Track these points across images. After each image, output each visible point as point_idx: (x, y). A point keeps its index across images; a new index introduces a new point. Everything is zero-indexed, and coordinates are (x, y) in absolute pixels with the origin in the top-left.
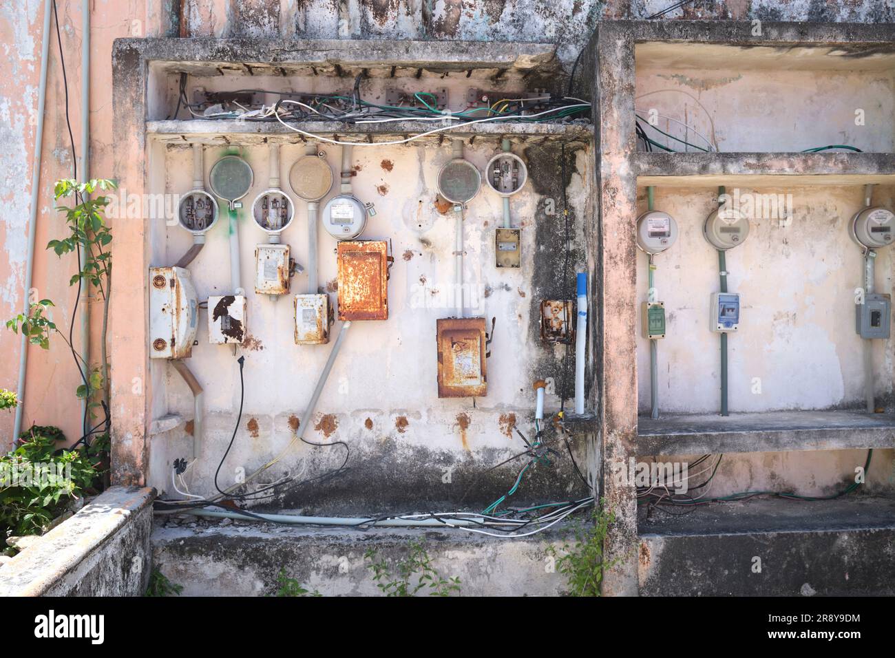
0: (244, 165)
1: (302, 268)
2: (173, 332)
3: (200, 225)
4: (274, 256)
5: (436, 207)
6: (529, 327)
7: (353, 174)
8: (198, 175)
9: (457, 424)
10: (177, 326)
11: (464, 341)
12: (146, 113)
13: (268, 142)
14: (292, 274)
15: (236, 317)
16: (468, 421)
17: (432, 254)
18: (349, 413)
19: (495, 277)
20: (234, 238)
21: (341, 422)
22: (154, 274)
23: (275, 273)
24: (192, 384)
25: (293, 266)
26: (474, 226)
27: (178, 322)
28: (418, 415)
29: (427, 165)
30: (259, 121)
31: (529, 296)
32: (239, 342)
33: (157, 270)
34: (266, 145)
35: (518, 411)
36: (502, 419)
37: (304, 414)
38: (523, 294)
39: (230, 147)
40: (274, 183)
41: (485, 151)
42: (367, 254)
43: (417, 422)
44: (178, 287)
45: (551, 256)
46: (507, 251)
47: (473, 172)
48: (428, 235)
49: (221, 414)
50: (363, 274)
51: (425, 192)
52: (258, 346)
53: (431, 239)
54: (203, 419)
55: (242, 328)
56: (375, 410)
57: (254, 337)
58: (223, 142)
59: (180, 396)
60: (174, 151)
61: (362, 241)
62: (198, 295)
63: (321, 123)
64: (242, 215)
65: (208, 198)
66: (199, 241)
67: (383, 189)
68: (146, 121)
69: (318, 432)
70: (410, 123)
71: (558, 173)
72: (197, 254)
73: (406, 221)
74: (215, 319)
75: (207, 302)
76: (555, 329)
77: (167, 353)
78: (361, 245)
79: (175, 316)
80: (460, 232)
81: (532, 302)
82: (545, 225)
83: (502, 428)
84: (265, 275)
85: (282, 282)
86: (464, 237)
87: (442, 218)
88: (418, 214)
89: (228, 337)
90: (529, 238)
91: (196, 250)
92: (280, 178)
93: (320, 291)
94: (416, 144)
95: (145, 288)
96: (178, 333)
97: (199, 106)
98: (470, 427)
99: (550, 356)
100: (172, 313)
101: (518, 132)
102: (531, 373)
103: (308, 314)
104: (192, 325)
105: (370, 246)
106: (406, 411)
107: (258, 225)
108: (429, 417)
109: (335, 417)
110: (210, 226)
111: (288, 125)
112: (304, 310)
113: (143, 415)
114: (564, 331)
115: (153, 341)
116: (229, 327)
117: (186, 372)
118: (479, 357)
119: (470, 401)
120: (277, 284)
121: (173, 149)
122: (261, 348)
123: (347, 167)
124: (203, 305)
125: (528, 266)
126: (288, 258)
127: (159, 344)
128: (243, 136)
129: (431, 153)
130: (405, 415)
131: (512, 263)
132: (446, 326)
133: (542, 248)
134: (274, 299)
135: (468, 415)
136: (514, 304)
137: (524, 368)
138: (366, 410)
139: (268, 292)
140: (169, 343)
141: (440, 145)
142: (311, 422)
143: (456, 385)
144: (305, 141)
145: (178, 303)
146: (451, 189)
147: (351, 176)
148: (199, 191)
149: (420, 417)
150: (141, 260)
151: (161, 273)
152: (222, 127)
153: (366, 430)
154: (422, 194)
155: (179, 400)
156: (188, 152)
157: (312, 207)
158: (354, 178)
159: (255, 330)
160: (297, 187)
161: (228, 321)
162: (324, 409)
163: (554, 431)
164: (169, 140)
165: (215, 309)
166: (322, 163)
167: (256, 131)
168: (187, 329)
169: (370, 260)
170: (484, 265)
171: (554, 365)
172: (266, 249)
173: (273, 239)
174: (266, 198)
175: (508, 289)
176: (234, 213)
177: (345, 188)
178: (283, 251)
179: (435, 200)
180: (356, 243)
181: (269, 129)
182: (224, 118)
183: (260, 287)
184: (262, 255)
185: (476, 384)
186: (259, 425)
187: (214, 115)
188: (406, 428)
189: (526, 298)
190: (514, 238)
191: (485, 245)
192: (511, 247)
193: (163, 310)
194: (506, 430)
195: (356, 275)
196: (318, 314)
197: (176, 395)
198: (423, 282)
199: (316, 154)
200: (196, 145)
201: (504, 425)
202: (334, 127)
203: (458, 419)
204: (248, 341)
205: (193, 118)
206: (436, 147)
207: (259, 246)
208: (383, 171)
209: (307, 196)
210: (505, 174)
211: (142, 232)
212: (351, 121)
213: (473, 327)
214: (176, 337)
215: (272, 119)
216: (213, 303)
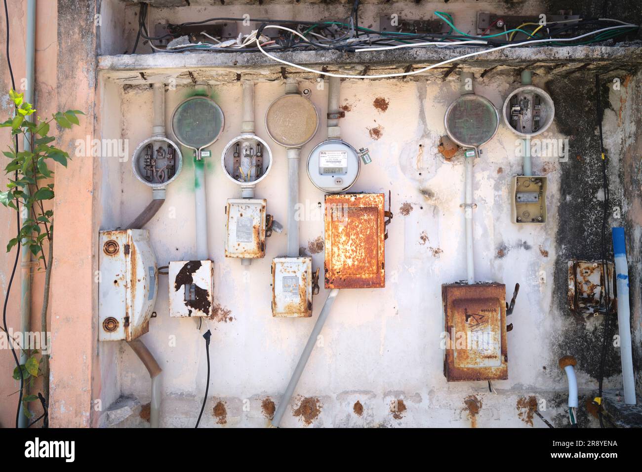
0: (212, 107)
1: (280, 227)
2: (127, 309)
3: (161, 177)
4: (248, 213)
5: (439, 151)
6: (554, 293)
7: (342, 115)
8: (159, 120)
9: (465, 409)
10: (132, 301)
11: (481, 313)
12: (98, 46)
13: (242, 79)
14: (269, 233)
15: (202, 285)
16: (479, 405)
17: (435, 207)
18: (334, 396)
19: (511, 233)
20: (200, 192)
21: (325, 406)
22: (105, 239)
23: (250, 234)
24: (149, 365)
25: (271, 224)
26: (486, 174)
27: (133, 297)
28: (418, 398)
29: (428, 103)
30: (236, 51)
31: (553, 256)
32: (205, 314)
33: (109, 233)
34: (239, 83)
35: (540, 393)
36: (520, 403)
37: (282, 397)
38: (545, 254)
39: (196, 87)
40: (248, 127)
41: (499, 86)
42: (361, 209)
43: (417, 405)
44: (134, 253)
45: (578, 208)
46: (527, 203)
47: (488, 110)
48: (429, 185)
49: (182, 397)
50: (357, 234)
51: (426, 134)
52: (227, 317)
53: (434, 189)
54: (162, 402)
55: (210, 299)
56: (366, 392)
57: (222, 307)
58: (189, 80)
59: (134, 376)
60: (132, 93)
61: (354, 193)
62: (157, 258)
63: (313, 52)
64: (209, 165)
65: (170, 146)
66: (159, 196)
67: (376, 132)
68: (97, 55)
69: (298, 418)
70: (424, 50)
71: (587, 109)
72: (156, 211)
73: (403, 169)
74: (178, 288)
75: (167, 267)
76: (585, 295)
77: (119, 334)
78: (353, 199)
79: (129, 290)
80: (469, 181)
81: (557, 263)
82: (572, 170)
83: (520, 414)
84: (238, 236)
85: (258, 243)
86: (475, 186)
87: (447, 165)
88: (419, 161)
89: (193, 309)
90: (553, 187)
91: (155, 206)
92: (254, 121)
93: (302, 253)
94: (416, 79)
95: (94, 256)
96: (133, 310)
97: (161, 41)
98: (481, 412)
99: (579, 327)
100: (126, 286)
101: (562, 57)
102: (556, 347)
103: (289, 282)
104: (150, 297)
105: (364, 200)
106: (403, 393)
107: (229, 177)
108: (430, 400)
109: (318, 401)
110: (173, 179)
111: (271, 56)
112: (284, 278)
113: (88, 414)
114: (597, 296)
115: (102, 320)
116: (193, 297)
117: (142, 351)
118: (499, 332)
119: (485, 384)
120: (252, 246)
121: (130, 90)
122: (231, 319)
123: (335, 107)
124: (163, 270)
125: (551, 220)
126: (264, 215)
127: (110, 324)
128: (214, 72)
129: (433, 90)
130: (402, 397)
131: (532, 216)
132: (457, 294)
133: (568, 198)
134: (246, 263)
135: (479, 398)
136: (534, 267)
137: (547, 341)
138: (355, 392)
139: (241, 256)
140: (121, 322)
141: (444, 79)
142: (289, 406)
143: (470, 366)
144: (285, 78)
145: (134, 273)
146: (462, 130)
147: (340, 117)
148: (160, 138)
149: (420, 401)
150: (89, 223)
151: (113, 238)
152: (191, 61)
153: (355, 416)
154: (423, 136)
155: (133, 380)
156: (147, 94)
157: (293, 154)
158: (342, 119)
159: (222, 299)
160: (277, 131)
161: (193, 290)
162: (305, 391)
163: (586, 418)
164: (126, 79)
165: (178, 276)
166: (306, 102)
167: (231, 64)
168: (144, 304)
169: (366, 217)
170: (498, 219)
171: (584, 338)
172: (238, 205)
173: (246, 193)
174: (238, 145)
175: (527, 247)
176: (200, 163)
177: (333, 132)
178: (260, 207)
179: (439, 143)
180: (347, 197)
181: (248, 61)
182: (192, 50)
183: (231, 250)
184: (234, 212)
185: (495, 364)
186: (228, 411)
187: (179, 46)
188: (403, 414)
189: (549, 258)
190: (534, 187)
191: (499, 196)
192: (531, 197)
193: (116, 282)
194: (525, 416)
195: (348, 235)
196: (301, 283)
197: (129, 374)
198: (425, 240)
199: (298, 92)
200: (156, 85)
201: (523, 410)
202: (328, 57)
203: (466, 402)
204: (215, 311)
205: (154, 51)
206: (439, 82)
207: (231, 201)
208: (375, 111)
209: (288, 142)
210: (524, 112)
211: (91, 189)
212: (350, 50)
213: (490, 296)
214: (130, 315)
215: (252, 48)
216: (175, 269)
